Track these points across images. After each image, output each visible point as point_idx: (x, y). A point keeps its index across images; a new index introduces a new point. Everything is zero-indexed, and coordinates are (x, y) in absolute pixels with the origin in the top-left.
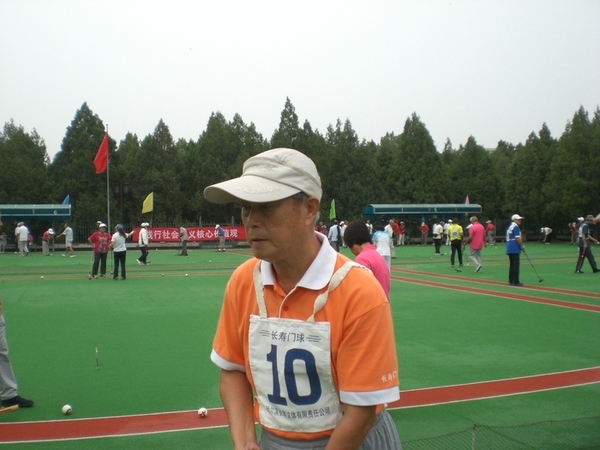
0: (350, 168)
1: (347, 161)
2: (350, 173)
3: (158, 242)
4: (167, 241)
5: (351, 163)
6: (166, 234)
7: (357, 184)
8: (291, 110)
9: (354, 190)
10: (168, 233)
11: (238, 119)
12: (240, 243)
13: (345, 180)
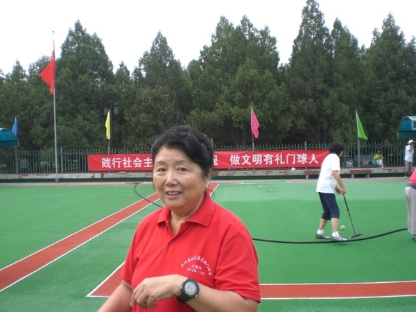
0: (393, 73)
1: (389, 66)
2: (393, 80)
3: (117, 171)
4: (128, 171)
5: (394, 67)
6: (127, 162)
7: (403, 93)
8: (313, 7)
9: (397, 101)
10: (129, 161)
11: (245, 21)
12: (221, 174)
13: (386, 89)
